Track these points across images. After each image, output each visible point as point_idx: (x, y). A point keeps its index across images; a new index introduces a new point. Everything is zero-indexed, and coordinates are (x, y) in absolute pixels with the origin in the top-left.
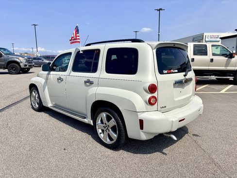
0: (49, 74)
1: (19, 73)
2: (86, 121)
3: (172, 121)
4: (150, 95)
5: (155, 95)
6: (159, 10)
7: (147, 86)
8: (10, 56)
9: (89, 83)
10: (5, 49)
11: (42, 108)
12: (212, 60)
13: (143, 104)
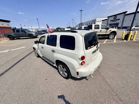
0: (38, 44)
1: (34, 38)
2: (54, 65)
3: (92, 71)
4: (82, 61)
5: (84, 60)
6: (81, 11)
7: (80, 57)
8: (29, 32)
9: (53, 51)
10: (27, 30)
11: (39, 56)
12: (101, 31)
13: (79, 65)
